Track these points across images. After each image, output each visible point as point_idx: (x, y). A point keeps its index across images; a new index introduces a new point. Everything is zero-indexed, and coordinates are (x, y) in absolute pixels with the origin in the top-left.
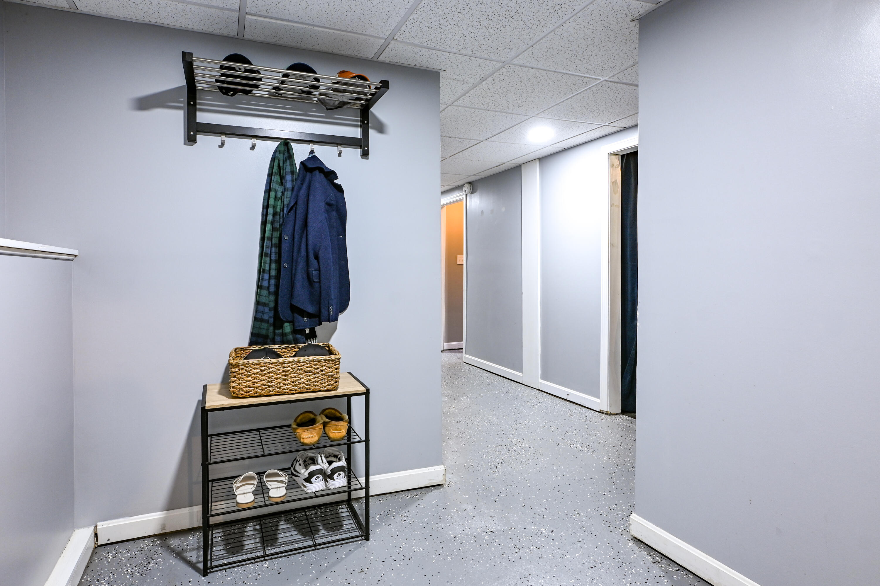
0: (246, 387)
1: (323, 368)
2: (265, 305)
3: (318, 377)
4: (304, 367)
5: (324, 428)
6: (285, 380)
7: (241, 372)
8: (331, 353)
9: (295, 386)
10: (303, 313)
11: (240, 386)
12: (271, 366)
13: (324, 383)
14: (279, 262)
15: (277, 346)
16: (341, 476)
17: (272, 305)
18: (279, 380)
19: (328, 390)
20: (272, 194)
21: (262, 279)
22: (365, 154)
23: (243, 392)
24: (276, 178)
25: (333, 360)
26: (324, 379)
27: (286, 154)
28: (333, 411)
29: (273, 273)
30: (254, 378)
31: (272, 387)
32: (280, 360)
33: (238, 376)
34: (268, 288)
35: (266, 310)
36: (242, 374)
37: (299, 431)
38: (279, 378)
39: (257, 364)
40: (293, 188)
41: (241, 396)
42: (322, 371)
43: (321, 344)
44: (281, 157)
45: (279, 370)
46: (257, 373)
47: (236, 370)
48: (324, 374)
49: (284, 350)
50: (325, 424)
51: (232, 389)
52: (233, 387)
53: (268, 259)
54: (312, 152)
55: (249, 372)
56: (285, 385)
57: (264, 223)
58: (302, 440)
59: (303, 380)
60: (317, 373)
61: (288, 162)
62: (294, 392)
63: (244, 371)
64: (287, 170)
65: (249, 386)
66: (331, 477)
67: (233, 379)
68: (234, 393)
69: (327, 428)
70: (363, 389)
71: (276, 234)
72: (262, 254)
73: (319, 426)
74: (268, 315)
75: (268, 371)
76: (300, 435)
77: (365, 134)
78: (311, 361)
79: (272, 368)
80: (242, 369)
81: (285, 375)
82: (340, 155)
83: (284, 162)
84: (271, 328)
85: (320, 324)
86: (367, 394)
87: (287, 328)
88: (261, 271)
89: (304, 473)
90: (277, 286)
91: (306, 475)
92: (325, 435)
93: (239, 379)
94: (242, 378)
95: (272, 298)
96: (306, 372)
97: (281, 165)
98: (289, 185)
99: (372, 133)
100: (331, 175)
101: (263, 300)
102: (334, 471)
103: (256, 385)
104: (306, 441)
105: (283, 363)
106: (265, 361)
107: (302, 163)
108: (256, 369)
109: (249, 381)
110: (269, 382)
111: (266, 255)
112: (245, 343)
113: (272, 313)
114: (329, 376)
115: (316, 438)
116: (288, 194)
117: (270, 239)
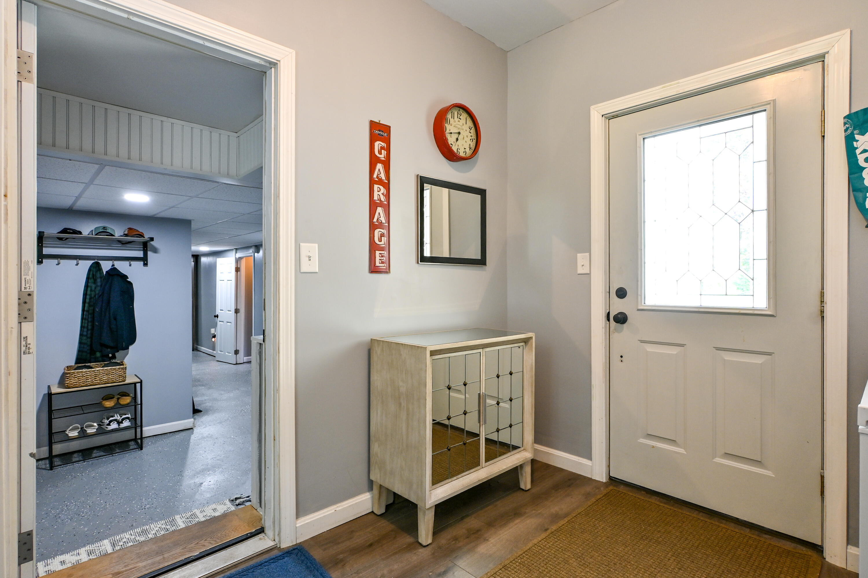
0: (74, 383)
1: (117, 372)
2: (84, 344)
3: (114, 376)
4: (106, 372)
5: (118, 400)
6: (95, 378)
7: (71, 376)
8: (123, 365)
9: (101, 381)
10: (107, 347)
11: (71, 383)
12: (88, 372)
13: (117, 379)
14: (93, 322)
15: (92, 364)
16: (127, 421)
17: (89, 343)
18: (92, 379)
19: (120, 382)
20: (89, 289)
21: (83, 331)
22: (146, 264)
23: (72, 385)
24: (91, 281)
25: (122, 368)
26: (117, 377)
27: (97, 268)
28: (124, 393)
29: (90, 327)
30: (79, 379)
31: (88, 382)
32: (93, 369)
33: (70, 378)
34: (86, 336)
35: (85, 346)
36: (72, 377)
37: (104, 402)
38: (92, 378)
39: (80, 372)
40: (101, 286)
41: (71, 387)
42: (116, 373)
43: (118, 362)
44: (94, 270)
45: (92, 374)
46: (80, 376)
47: (69, 375)
48: (117, 375)
49: (96, 366)
50: (118, 399)
51: (66, 384)
52: (67, 383)
53: (86, 321)
54: (113, 265)
55: (76, 376)
56: (96, 381)
57: (84, 302)
58: (105, 406)
59: (105, 378)
60: (113, 375)
61: (98, 273)
62: (100, 384)
63: (73, 376)
64: (98, 276)
65: (76, 383)
66: (122, 422)
67: (66, 380)
68: (67, 386)
69: (119, 401)
70: (139, 380)
71: (91, 308)
72: (82, 319)
73: (115, 399)
74: (87, 348)
75: (86, 375)
76: (104, 404)
77: (146, 254)
78: (110, 369)
79: (88, 373)
80: (72, 375)
81: (95, 376)
82: (130, 265)
83: (96, 272)
84: (89, 355)
85: (118, 351)
86: (141, 382)
87: (98, 354)
88: (82, 327)
89: (107, 422)
90: (92, 334)
91: (108, 422)
92: (118, 403)
93: (70, 379)
94: (72, 379)
95: (89, 340)
96: (107, 374)
97: (94, 273)
98: (99, 284)
99: (150, 253)
100: (125, 277)
101: (84, 341)
102: (123, 420)
103: (79, 382)
104: (107, 406)
105: (95, 371)
106: (85, 370)
107: (106, 272)
108: (80, 374)
109: (76, 380)
110: (87, 380)
111: (85, 319)
112: (73, 363)
113: (88, 348)
114: (120, 376)
115: (113, 404)
116: (98, 288)
117: (88, 311)
